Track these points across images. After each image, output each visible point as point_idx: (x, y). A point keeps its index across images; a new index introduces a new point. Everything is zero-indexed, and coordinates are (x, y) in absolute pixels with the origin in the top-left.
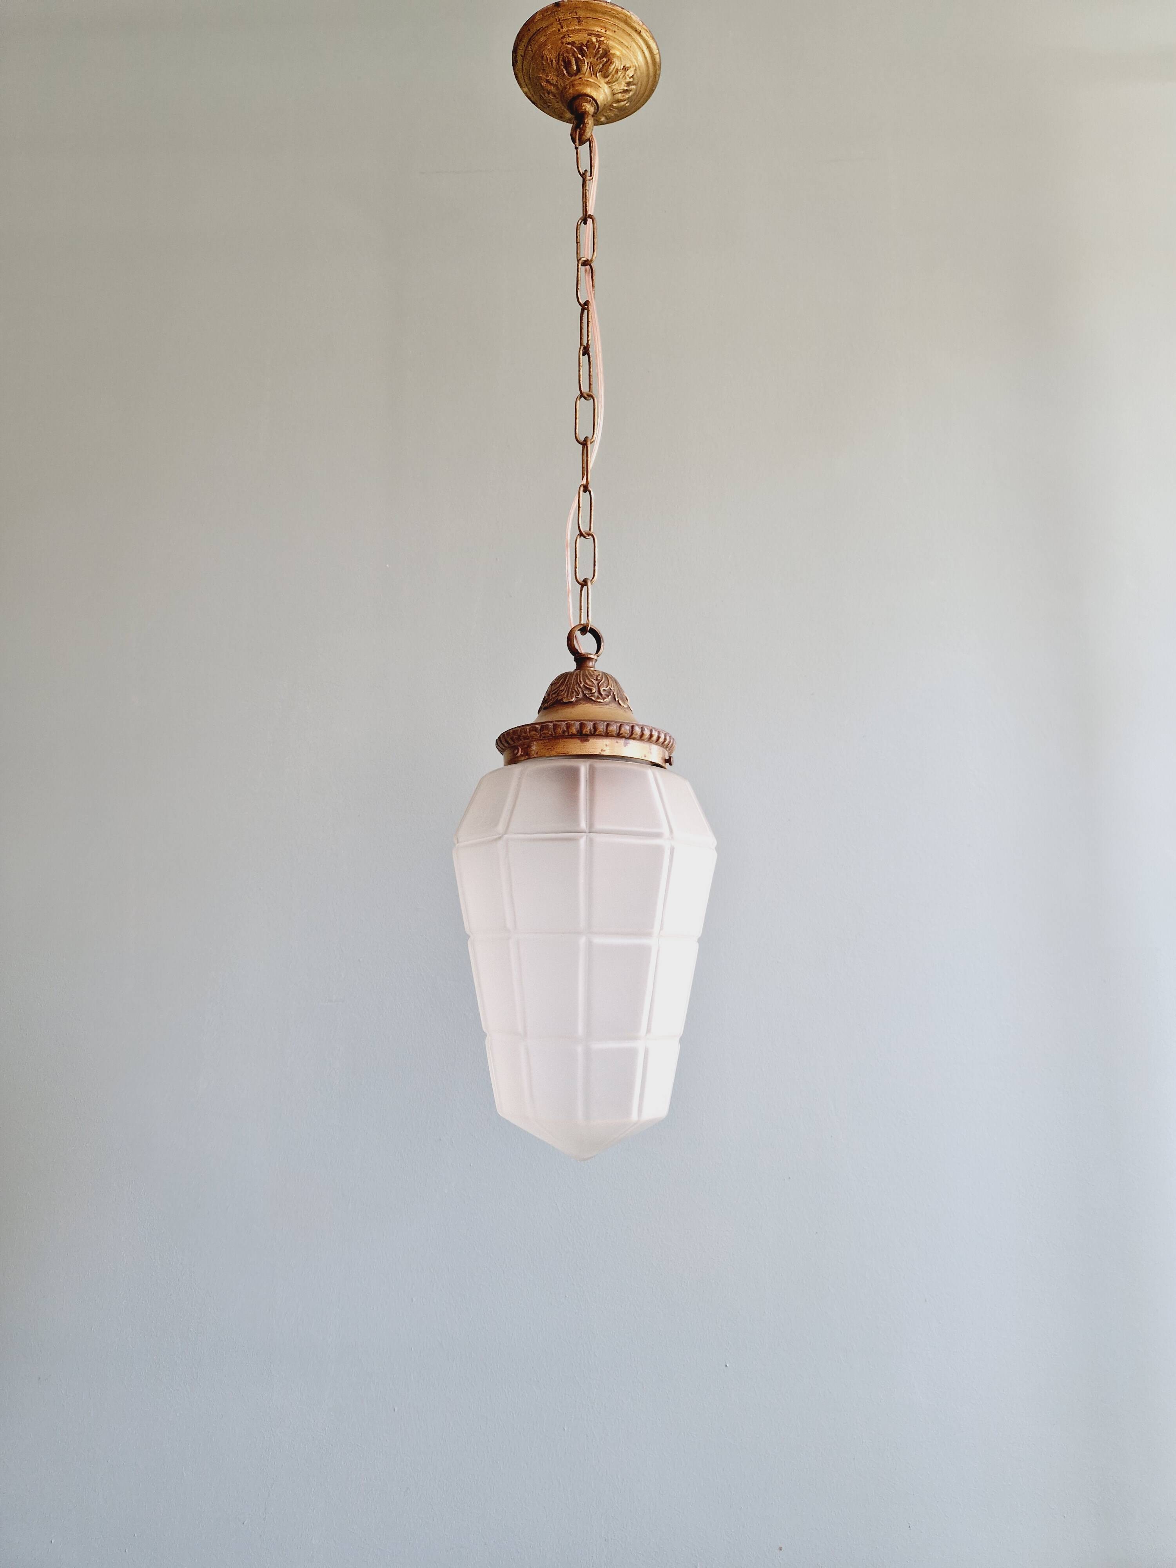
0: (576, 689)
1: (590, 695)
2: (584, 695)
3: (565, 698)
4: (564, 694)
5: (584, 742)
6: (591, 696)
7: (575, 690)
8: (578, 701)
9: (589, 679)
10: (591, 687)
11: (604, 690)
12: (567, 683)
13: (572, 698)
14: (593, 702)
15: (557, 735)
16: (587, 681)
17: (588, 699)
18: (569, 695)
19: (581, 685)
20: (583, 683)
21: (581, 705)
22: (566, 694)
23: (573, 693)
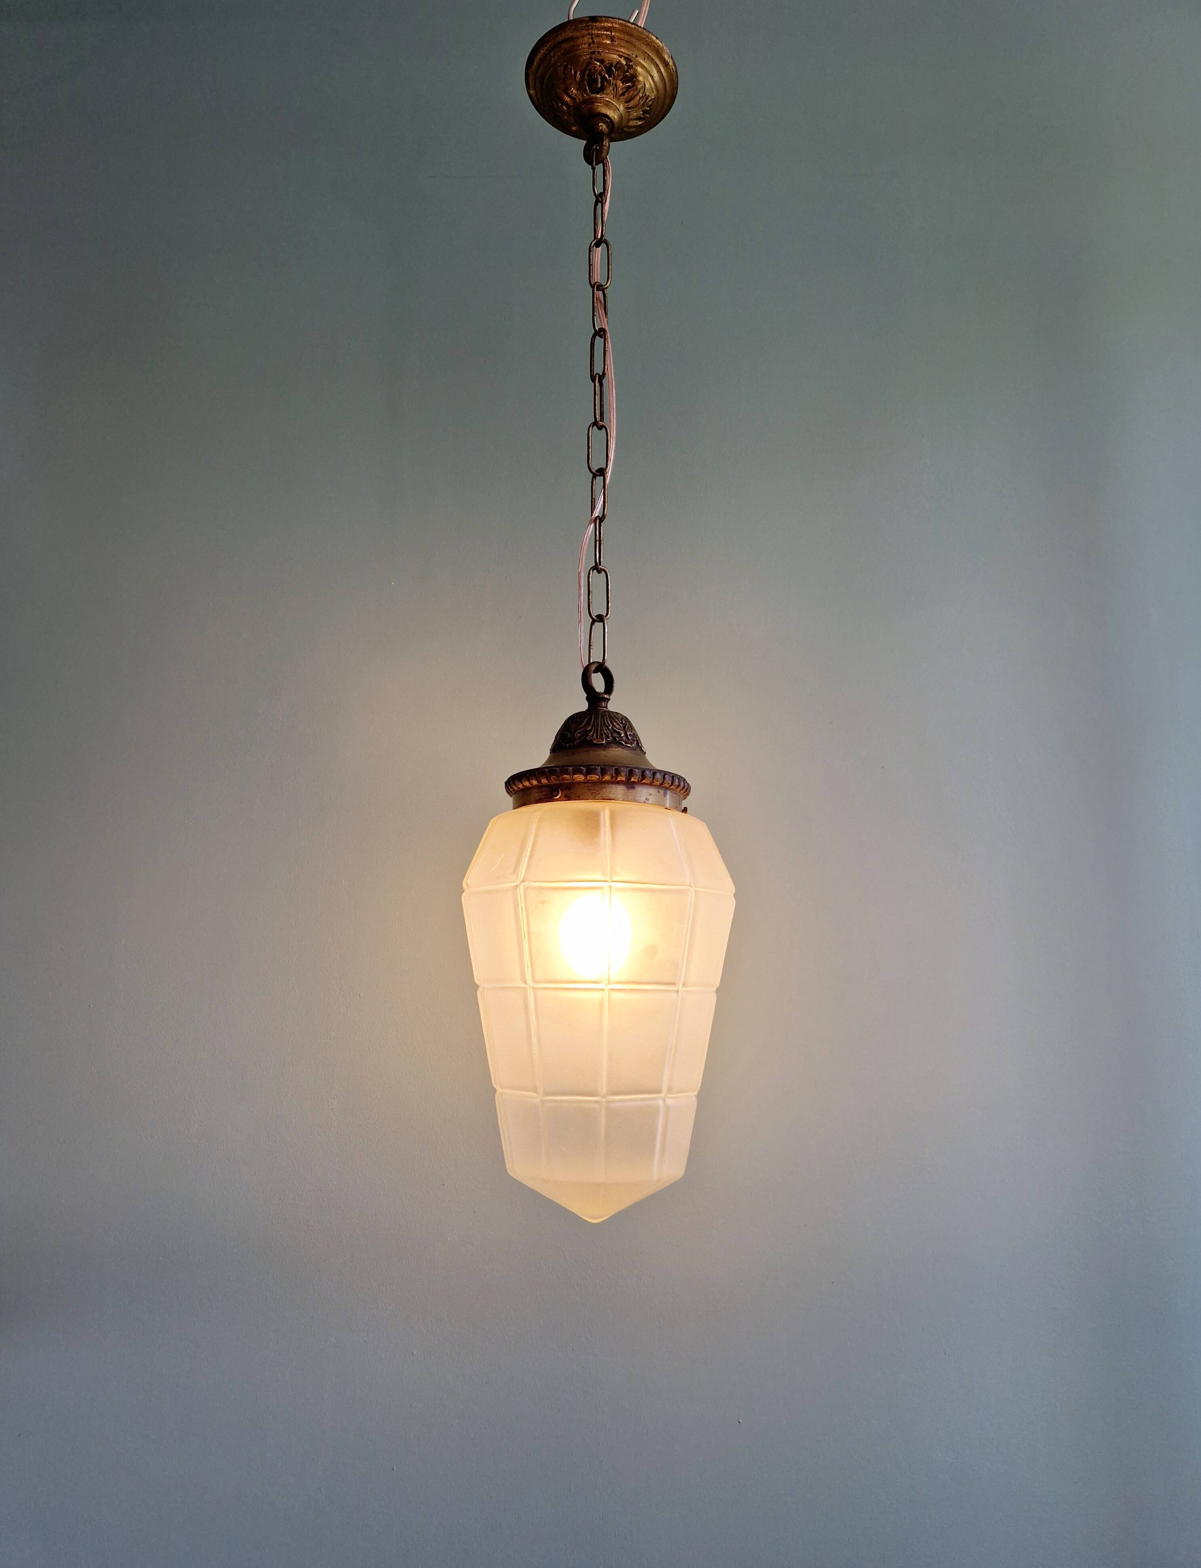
0: (605, 731)
1: (620, 738)
2: (614, 738)
3: (595, 739)
4: (593, 735)
5: (631, 790)
6: (620, 740)
7: (605, 733)
8: (608, 743)
9: (616, 722)
10: (619, 731)
11: (630, 735)
12: (594, 722)
13: (603, 741)
14: (623, 747)
15: (604, 780)
16: (615, 723)
17: (617, 743)
18: (599, 737)
19: (610, 728)
20: (611, 726)
21: (613, 749)
22: (595, 735)
23: (602, 735)
